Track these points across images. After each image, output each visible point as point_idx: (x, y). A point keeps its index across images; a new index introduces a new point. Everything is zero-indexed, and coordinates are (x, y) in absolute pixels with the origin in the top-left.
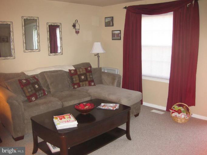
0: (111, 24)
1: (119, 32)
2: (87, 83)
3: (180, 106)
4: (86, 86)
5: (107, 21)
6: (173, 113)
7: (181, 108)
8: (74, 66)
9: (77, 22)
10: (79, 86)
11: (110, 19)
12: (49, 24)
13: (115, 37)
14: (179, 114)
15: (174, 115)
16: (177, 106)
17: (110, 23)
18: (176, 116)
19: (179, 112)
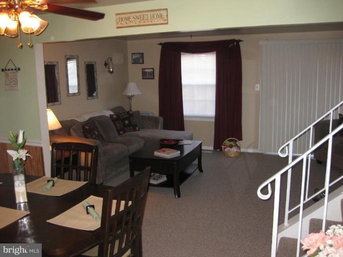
0: (141, 61)
1: (152, 70)
2: (132, 127)
3: (230, 141)
4: (130, 131)
5: (134, 57)
6: (225, 148)
7: (232, 143)
8: (112, 110)
9: (111, 60)
10: (125, 132)
11: (139, 56)
12: (87, 63)
13: (147, 75)
14: (231, 148)
15: (226, 150)
16: (228, 142)
17: (139, 60)
18: (229, 150)
19: (231, 146)
